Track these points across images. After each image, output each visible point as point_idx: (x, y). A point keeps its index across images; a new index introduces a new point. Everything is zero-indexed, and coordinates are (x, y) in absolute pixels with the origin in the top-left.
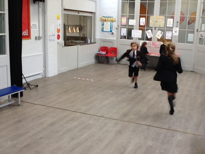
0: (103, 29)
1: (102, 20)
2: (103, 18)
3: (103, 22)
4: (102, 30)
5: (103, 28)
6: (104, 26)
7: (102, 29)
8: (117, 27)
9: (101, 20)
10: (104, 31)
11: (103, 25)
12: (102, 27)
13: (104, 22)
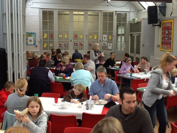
7: (26, 42)
8: (40, 41)
10: (28, 45)
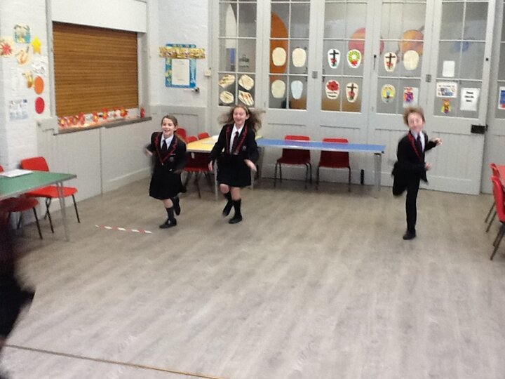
0: (168, 80)
1: (165, 54)
2: (169, 48)
3: (169, 62)
4: (168, 82)
5: (170, 77)
6: (173, 72)
7: (167, 78)
8: (210, 74)
9: (162, 54)
10: (172, 86)
11: (169, 67)
12: (167, 75)
13: (171, 61)
